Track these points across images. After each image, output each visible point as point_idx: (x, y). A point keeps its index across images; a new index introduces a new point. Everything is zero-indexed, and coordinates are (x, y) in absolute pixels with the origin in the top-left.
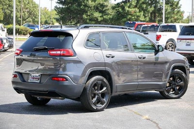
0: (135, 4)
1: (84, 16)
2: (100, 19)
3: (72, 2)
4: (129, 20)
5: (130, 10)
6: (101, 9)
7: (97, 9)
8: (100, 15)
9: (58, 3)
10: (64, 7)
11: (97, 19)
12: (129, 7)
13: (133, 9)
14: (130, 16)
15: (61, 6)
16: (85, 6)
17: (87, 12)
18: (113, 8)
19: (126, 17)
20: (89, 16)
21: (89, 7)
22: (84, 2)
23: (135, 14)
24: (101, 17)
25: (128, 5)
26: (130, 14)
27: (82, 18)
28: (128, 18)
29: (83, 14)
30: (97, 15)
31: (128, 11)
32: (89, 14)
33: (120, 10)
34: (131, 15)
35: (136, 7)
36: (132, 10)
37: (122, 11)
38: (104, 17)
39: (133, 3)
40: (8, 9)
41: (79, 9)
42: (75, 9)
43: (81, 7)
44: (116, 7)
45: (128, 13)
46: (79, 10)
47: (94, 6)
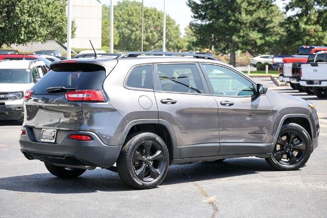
0: (315, 19)
1: (235, 38)
2: (259, 42)
3: (215, 15)
4: (307, 44)
5: (308, 27)
6: (261, 26)
7: (254, 25)
8: (260, 35)
9: (195, 17)
10: (204, 23)
11: (256, 43)
12: (306, 23)
13: (312, 27)
14: (308, 38)
15: (199, 22)
16: (237, 21)
17: (239, 32)
18: (281, 25)
19: (302, 40)
20: (243, 37)
21: (242, 23)
22: (234, 16)
23: (315, 34)
24: (261, 38)
25: (305, 20)
26: (308, 35)
27: (231, 41)
28: (305, 40)
29: (233, 34)
30: (255, 35)
31: (304, 29)
32: (242, 34)
33: (292, 27)
34: (310, 35)
35: (317, 23)
36: (311, 28)
37: (295, 30)
38: (267, 39)
39: (312, 17)
40: (126, 27)
41: (227, 27)
42: (221, 27)
43: (230, 24)
44: (285, 24)
45: (306, 33)
46: (226, 29)
47: (251, 22)
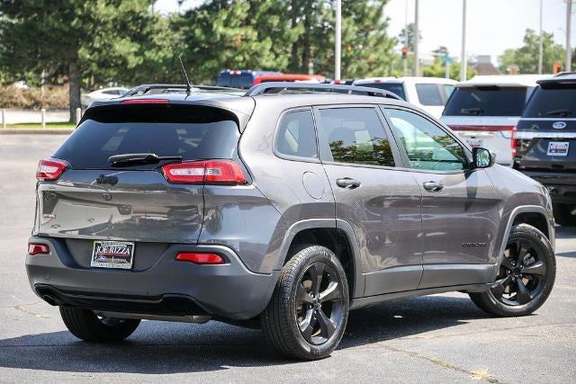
0: (244, 16)
1: (83, 53)
2: (133, 61)
3: (42, 5)
4: (227, 65)
5: (230, 32)
6: (136, 27)
7: (122, 28)
8: (135, 47)
10: (15, 21)
11: (125, 62)
12: (226, 24)
13: (237, 31)
14: (228, 54)
16: (87, 18)
17: (90, 39)
18: (175, 26)
19: (217, 57)
20: (100, 51)
21: (97, 22)
22: (82, 7)
23: (245, 45)
24: (136, 54)
25: (224, 17)
26: (230, 48)
27: (75, 59)
28: (224, 59)
29: (78, 46)
30: (124, 47)
31: (223, 36)
32: (97, 45)
33: (198, 32)
34: (234, 49)
35: (247, 22)
36: (235, 33)
37: (203, 37)
38: (147, 54)
39: (239, 12)
41: (67, 29)
42: (54, 30)
43: (74, 23)
44: (183, 24)
45: (223, 44)
46: (65, 34)
47: (115, 20)
